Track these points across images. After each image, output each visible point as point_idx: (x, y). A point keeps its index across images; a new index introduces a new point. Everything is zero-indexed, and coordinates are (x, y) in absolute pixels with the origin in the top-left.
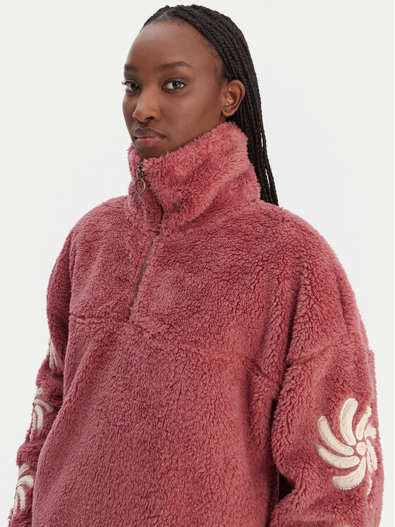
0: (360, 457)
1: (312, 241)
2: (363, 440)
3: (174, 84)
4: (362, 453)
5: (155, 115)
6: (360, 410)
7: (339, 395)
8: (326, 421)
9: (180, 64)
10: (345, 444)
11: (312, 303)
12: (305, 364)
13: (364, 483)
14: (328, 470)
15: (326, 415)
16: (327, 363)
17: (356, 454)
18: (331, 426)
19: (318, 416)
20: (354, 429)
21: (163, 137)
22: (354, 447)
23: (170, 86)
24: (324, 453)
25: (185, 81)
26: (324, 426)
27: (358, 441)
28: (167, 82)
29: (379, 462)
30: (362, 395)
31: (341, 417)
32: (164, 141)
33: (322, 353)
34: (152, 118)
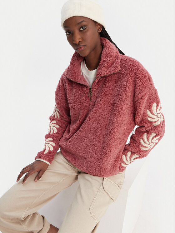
0: (159, 118)
1: (136, 64)
2: (159, 113)
3: (83, 28)
4: (159, 116)
5: (80, 40)
6: (157, 106)
7: (152, 103)
8: (149, 111)
9: (82, 21)
10: (155, 115)
11: (140, 82)
12: (141, 98)
13: (160, 124)
14: (151, 123)
15: (149, 110)
16: (147, 96)
17: (158, 117)
18: (150, 112)
19: (147, 110)
20: (156, 111)
21: (85, 46)
22: (157, 115)
23: (82, 29)
24: (150, 119)
25: (86, 26)
26: (148, 112)
27: (158, 114)
28: (80, 28)
29: (164, 118)
30: (157, 102)
31: (153, 109)
32: (86, 47)
33: (145, 94)
34: (80, 41)
